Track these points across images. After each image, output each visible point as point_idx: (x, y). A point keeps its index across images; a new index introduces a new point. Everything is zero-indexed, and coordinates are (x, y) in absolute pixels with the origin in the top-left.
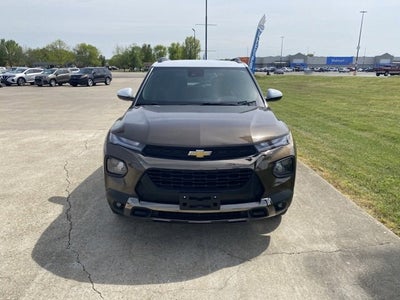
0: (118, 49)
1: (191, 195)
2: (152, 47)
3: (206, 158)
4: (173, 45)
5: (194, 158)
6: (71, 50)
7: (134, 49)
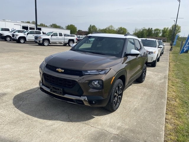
0: (136, 30)
1: (54, 86)
2: (153, 29)
3: (62, 73)
4: (165, 29)
5: (58, 72)
6: (115, 30)
7: (143, 30)
